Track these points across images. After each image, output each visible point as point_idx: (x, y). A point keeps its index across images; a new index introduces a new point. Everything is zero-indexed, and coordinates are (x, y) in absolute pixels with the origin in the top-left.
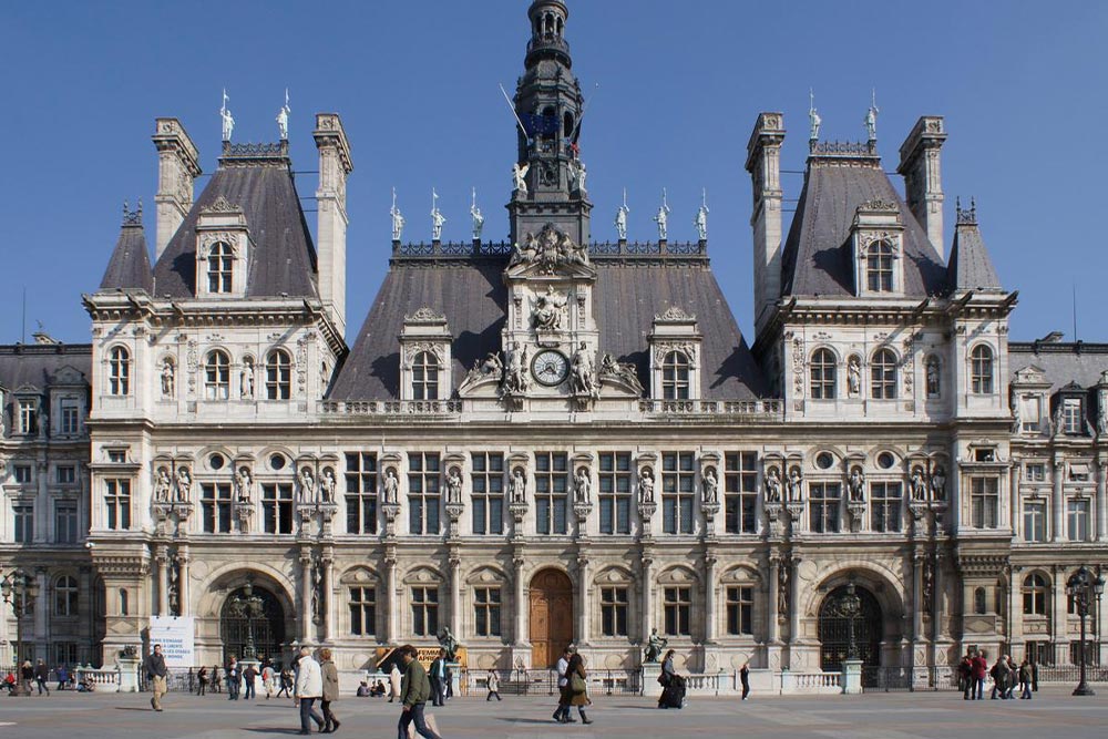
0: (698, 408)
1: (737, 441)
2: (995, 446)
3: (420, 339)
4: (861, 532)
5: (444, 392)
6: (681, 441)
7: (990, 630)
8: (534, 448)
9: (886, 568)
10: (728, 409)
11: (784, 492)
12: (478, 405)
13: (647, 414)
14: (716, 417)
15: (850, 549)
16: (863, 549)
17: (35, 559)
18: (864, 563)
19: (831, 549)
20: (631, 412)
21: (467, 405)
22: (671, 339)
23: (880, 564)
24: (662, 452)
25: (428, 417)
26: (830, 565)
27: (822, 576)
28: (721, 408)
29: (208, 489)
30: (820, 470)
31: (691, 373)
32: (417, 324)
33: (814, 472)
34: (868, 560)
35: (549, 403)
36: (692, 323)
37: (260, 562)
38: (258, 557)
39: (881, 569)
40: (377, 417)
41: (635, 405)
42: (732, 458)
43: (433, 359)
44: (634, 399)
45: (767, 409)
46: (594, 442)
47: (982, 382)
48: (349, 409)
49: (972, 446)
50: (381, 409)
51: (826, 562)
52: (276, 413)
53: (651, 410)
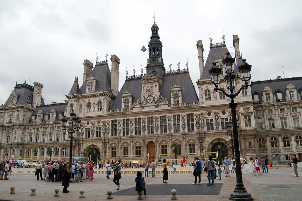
0: (180, 105)
1: (189, 111)
2: (250, 108)
3: (126, 96)
4: (219, 130)
5: (130, 106)
6: (177, 112)
7: (254, 152)
8: (147, 116)
9: (226, 138)
10: (187, 105)
11: (200, 122)
12: (136, 109)
13: (170, 107)
14: (184, 107)
15: (217, 134)
16: (220, 134)
17: (59, 144)
18: (220, 137)
19: (212, 134)
20: (166, 107)
21: (134, 109)
22: (175, 91)
23: (224, 137)
24: (173, 115)
25: (127, 112)
26: (212, 138)
27: (211, 141)
28: (185, 105)
29: (86, 129)
30: (208, 116)
31: (179, 98)
32: (125, 94)
33: (207, 117)
34: (221, 136)
35: (150, 107)
36: (179, 87)
37: (95, 143)
38: (95, 142)
39: (225, 138)
40: (117, 112)
41: (167, 106)
42: (188, 115)
43: (128, 100)
44: (166, 104)
45: (195, 104)
46: (159, 114)
47: (245, 93)
48: (112, 112)
49: (243, 108)
50: (118, 111)
51: (211, 137)
52: (99, 113)
53: (170, 106)
